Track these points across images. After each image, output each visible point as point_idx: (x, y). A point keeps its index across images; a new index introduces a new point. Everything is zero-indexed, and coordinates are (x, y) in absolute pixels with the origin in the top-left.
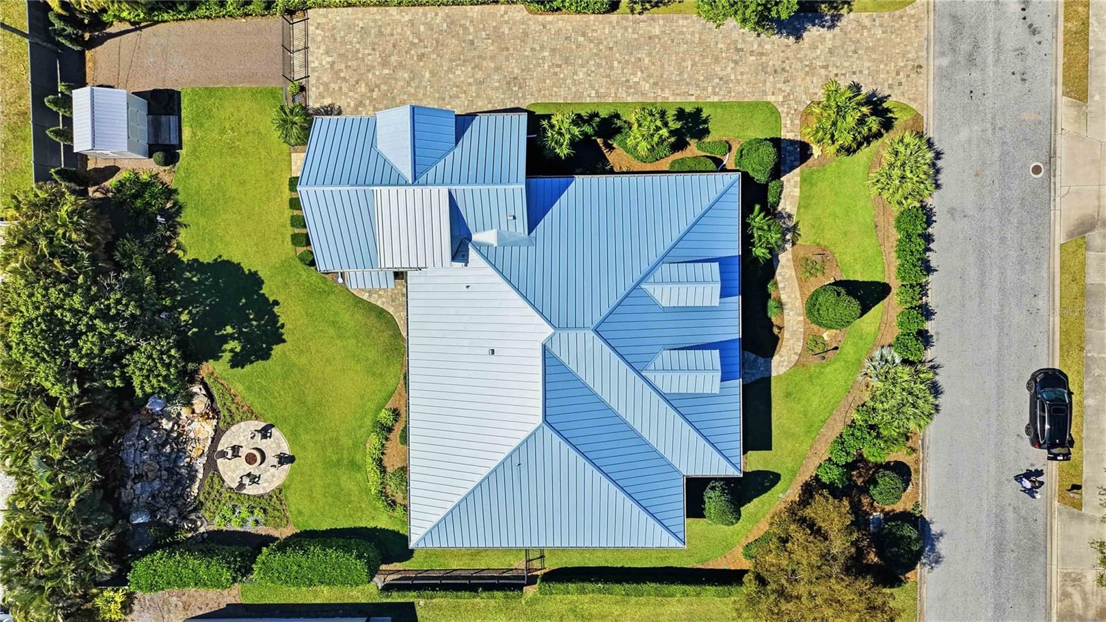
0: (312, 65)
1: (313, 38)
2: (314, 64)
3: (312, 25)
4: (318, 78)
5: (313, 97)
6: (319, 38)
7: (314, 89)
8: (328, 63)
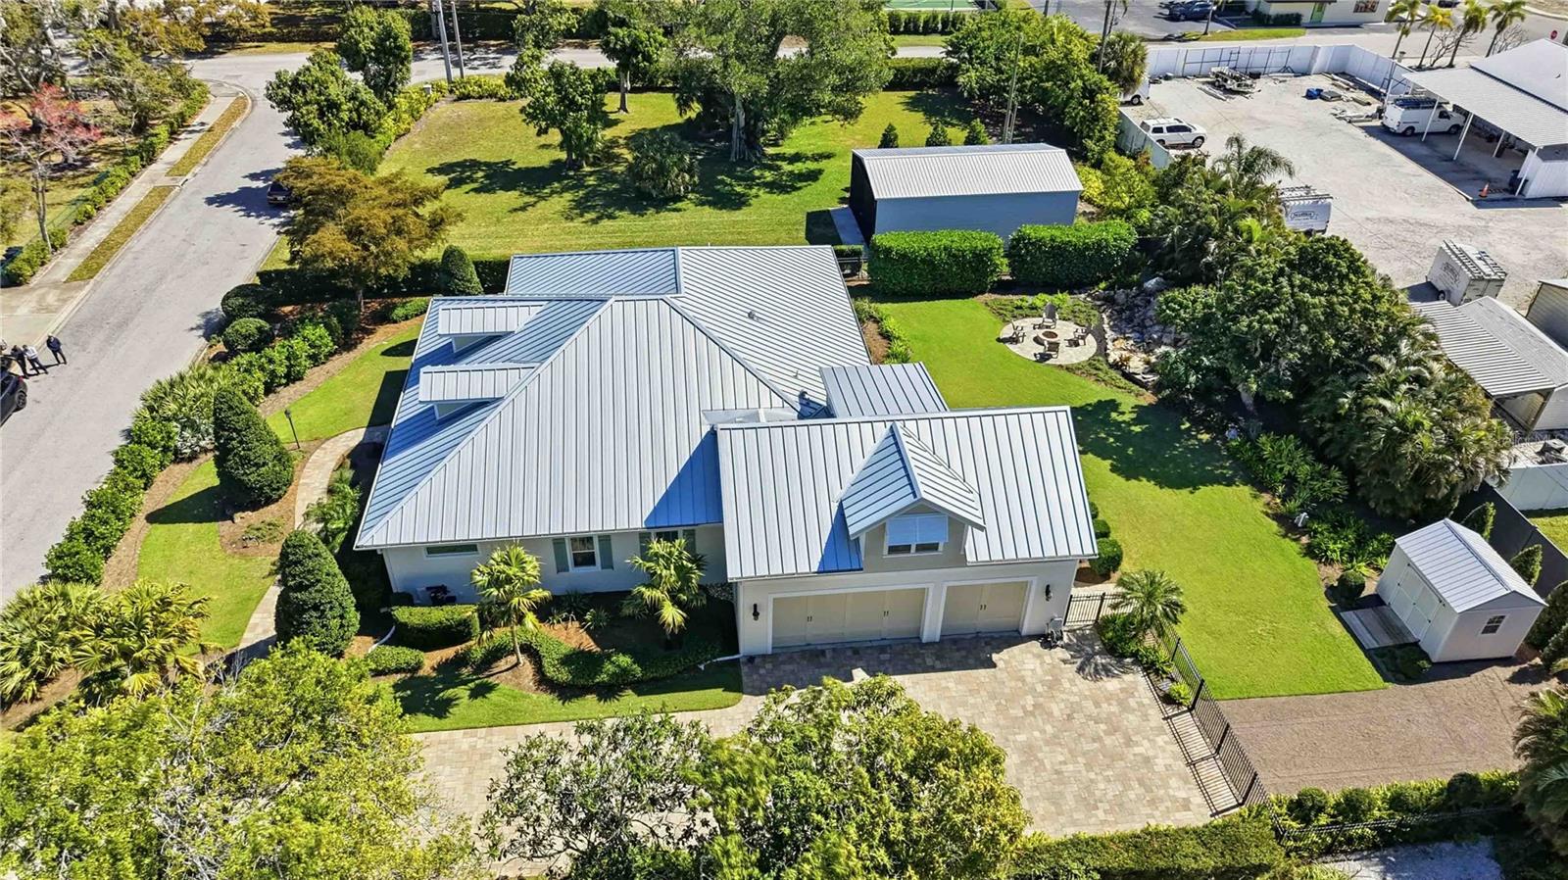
0: (1168, 737)
1: (1186, 782)
2: (1164, 739)
3: (1199, 806)
4: (1145, 717)
5: (1141, 689)
6: (1173, 782)
7: (1146, 701)
8: (1137, 744)
